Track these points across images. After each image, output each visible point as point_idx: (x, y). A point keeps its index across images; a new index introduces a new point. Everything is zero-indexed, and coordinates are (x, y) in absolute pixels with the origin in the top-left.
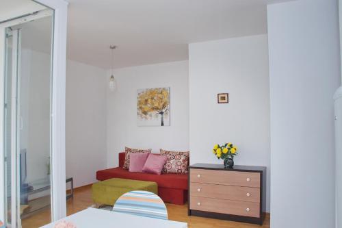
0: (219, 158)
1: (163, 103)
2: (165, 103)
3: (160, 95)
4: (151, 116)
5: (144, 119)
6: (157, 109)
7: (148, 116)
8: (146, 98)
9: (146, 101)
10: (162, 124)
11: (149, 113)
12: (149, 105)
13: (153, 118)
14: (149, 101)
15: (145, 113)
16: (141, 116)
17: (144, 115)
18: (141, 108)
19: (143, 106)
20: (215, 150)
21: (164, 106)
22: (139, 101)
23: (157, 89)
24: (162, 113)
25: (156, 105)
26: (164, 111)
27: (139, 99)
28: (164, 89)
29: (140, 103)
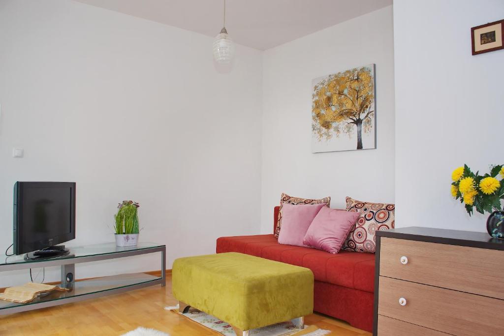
0: (469, 208)
1: (361, 100)
2: (366, 99)
3: (355, 85)
4: (337, 129)
5: (325, 137)
6: (349, 113)
7: (332, 130)
8: (328, 94)
9: (329, 99)
10: (360, 147)
11: (334, 125)
12: (333, 109)
13: (341, 134)
14: (335, 99)
15: (327, 125)
16: (320, 131)
17: (324, 130)
18: (318, 115)
19: (323, 112)
20: (456, 184)
21: (363, 107)
22: (316, 102)
23: (348, 72)
24: (358, 122)
25: (348, 106)
26: (362, 116)
27: (317, 98)
28: (363, 70)
29: (317, 105)
